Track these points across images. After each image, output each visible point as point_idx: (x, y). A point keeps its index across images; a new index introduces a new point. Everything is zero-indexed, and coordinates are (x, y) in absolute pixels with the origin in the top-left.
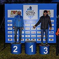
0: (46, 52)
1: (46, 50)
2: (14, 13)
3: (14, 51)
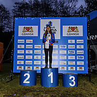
0: (73, 84)
1: (72, 81)
2: (27, 30)
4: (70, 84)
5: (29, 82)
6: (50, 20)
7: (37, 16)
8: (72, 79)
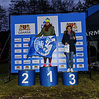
1: (72, 79)
2: (23, 28)
3: (23, 82)
4: (70, 82)
5: (27, 82)
6: (46, 17)
7: (34, 13)
8: (72, 77)
